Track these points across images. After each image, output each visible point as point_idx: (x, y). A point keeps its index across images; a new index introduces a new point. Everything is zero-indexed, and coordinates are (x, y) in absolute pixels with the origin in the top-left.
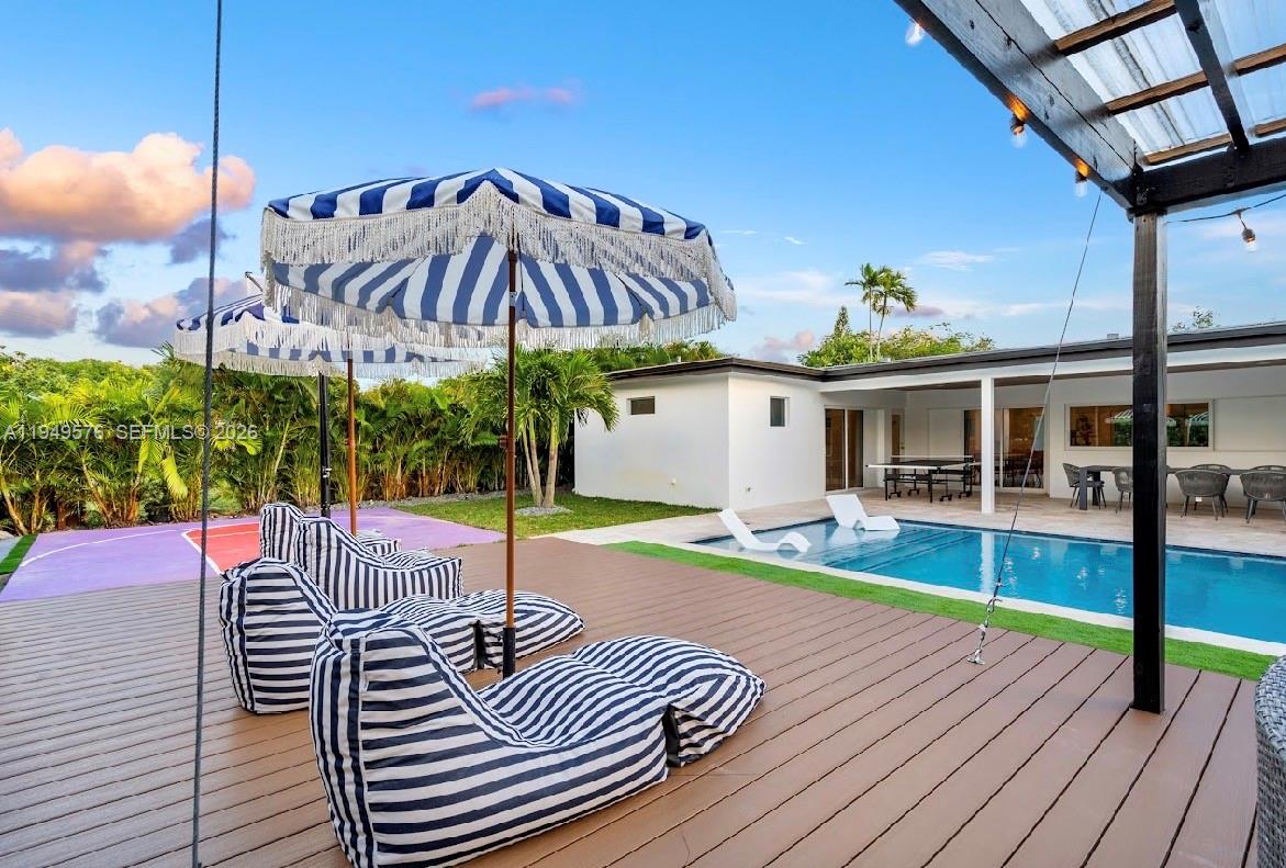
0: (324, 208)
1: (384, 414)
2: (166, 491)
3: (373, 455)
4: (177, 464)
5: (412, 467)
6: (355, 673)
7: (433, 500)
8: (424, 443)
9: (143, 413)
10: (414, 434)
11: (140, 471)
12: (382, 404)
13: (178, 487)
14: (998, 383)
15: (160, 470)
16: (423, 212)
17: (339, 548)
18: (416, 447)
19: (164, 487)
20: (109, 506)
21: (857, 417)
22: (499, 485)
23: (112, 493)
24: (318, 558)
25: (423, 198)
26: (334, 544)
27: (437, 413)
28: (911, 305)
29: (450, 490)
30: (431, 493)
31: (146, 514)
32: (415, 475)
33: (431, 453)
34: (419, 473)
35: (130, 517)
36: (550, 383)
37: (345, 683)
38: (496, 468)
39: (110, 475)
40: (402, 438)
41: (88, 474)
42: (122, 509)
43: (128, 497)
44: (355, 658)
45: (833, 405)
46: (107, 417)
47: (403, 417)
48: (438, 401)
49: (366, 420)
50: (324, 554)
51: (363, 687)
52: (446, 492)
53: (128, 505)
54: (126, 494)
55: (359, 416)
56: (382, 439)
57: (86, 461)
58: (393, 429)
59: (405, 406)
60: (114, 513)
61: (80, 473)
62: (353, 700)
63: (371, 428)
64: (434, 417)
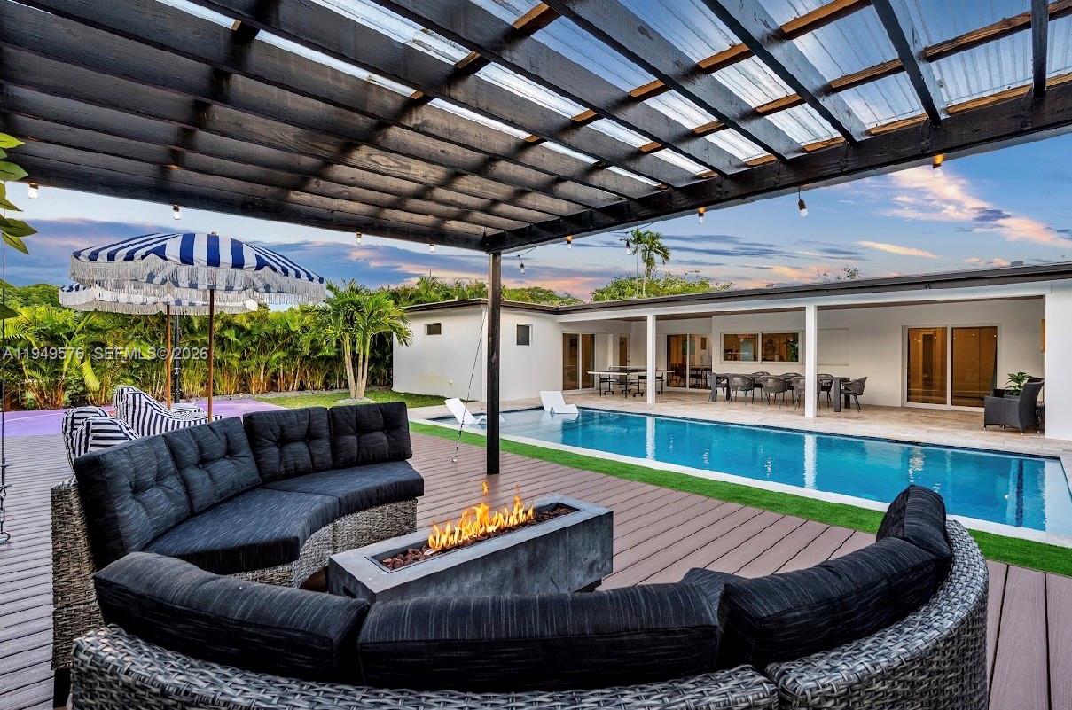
0: (94, 257)
1: (249, 333)
2: (84, 385)
3: (242, 362)
4: (93, 366)
5: (272, 370)
6: (88, 435)
7: (288, 394)
8: (281, 354)
9: (67, 331)
10: (273, 347)
11: (65, 370)
12: (248, 326)
13: (92, 382)
14: (659, 318)
15: (79, 370)
16: (130, 263)
17: (146, 407)
18: (275, 357)
19: (82, 382)
20: (42, 395)
21: (590, 340)
22: (340, 384)
23: (44, 386)
24: (134, 412)
25: (129, 257)
26: (143, 405)
27: (290, 332)
28: (667, 258)
29: (302, 388)
30: (287, 389)
31: (69, 401)
32: (275, 376)
33: (287, 361)
34: (278, 375)
35: (57, 403)
36: (356, 315)
37: (84, 437)
38: (337, 372)
39: (43, 373)
40: (264, 350)
41: (27, 373)
42: (52, 398)
43: (56, 389)
44: (88, 428)
45: (570, 331)
46: (41, 333)
47: (263, 335)
48: (290, 324)
49: (237, 337)
50: (137, 410)
51: (90, 438)
52: (299, 390)
53: (56, 394)
54: (54, 386)
55: (230, 334)
56: (248, 351)
57: (25, 364)
58: (256, 343)
59: (266, 327)
60: (45, 400)
61: (21, 372)
62: (86, 443)
63: (240, 343)
64: (288, 335)
